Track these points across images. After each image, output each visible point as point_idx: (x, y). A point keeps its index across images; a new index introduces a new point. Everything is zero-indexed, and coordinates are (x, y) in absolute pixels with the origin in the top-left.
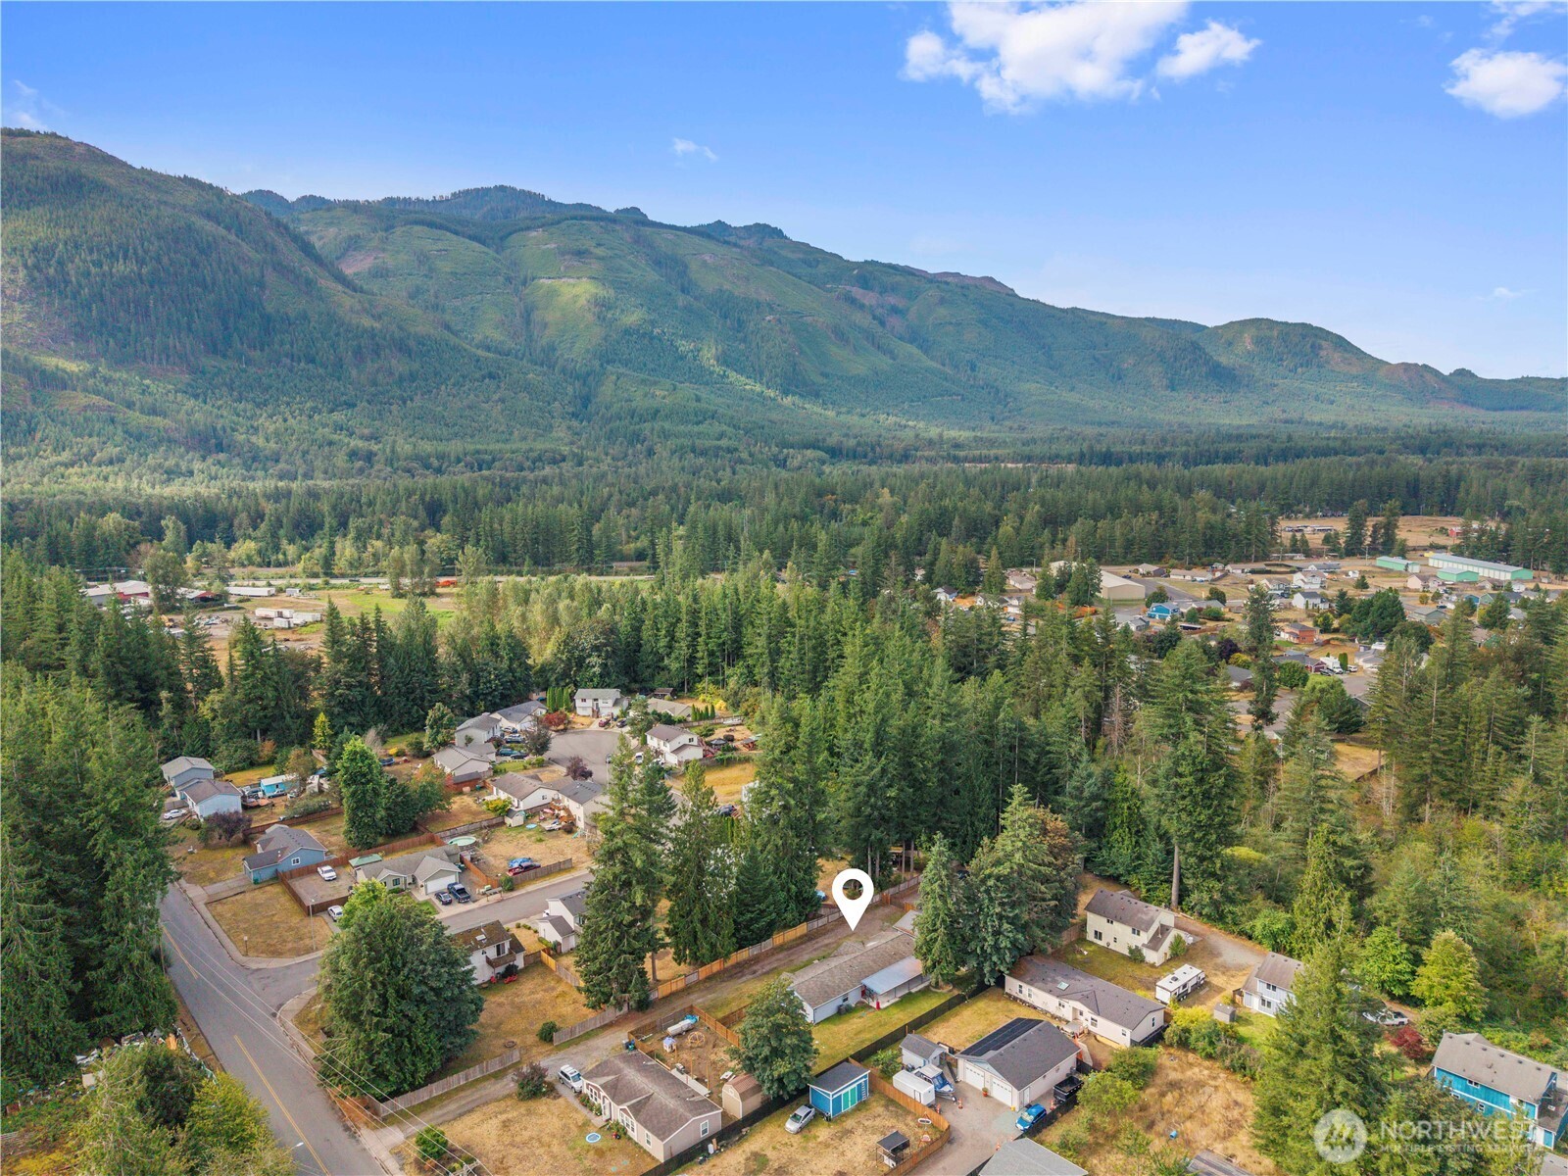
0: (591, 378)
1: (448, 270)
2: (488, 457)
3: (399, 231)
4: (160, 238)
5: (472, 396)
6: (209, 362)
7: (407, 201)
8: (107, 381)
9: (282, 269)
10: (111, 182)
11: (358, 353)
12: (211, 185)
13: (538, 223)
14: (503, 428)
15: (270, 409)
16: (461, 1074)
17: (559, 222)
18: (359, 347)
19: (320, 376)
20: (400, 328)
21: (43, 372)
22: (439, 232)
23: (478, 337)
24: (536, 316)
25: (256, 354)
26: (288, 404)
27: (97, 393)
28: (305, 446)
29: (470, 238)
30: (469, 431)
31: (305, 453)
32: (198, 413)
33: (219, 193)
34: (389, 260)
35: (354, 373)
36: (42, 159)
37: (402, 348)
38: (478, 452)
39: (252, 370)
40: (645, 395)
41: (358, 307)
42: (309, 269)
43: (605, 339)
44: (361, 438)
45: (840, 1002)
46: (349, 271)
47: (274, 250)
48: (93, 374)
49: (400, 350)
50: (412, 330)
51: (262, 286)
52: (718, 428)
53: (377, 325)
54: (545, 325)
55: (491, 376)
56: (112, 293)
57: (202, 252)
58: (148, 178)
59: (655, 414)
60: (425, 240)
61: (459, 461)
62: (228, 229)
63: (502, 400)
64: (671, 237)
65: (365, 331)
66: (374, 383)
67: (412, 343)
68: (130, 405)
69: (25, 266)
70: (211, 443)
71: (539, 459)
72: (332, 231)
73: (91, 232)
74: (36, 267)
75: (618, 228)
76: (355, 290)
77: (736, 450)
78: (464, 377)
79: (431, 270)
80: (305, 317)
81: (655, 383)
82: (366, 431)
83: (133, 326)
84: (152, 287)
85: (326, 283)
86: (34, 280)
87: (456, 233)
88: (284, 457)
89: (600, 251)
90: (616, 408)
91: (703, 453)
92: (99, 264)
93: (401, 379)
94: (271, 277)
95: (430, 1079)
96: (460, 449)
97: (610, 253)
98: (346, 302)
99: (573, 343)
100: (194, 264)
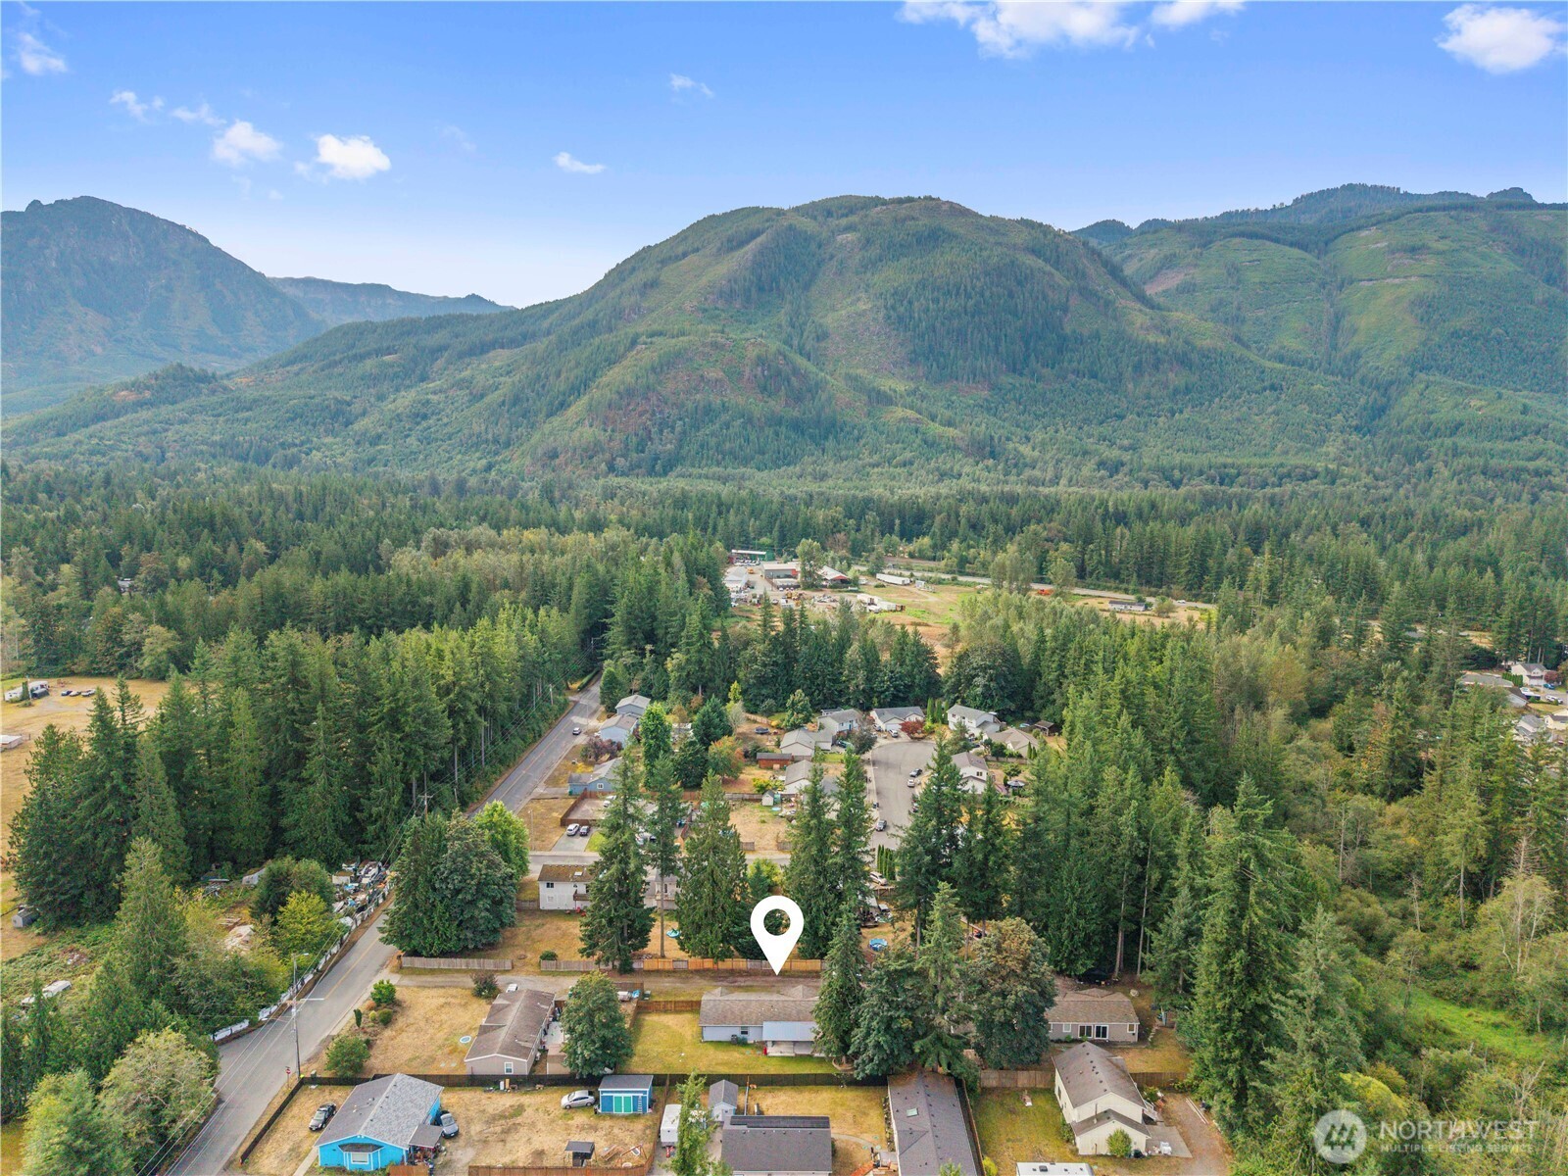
0: (1394, 387)
1: (1257, 280)
2: (1233, 471)
3: (1215, 246)
4: (987, 274)
5: (1245, 409)
6: (1007, 380)
7: (1245, 213)
8: (923, 397)
9: (1087, 293)
10: (962, 231)
11: (1138, 368)
12: (1041, 225)
13: (1374, 220)
14: (1267, 442)
15: (1045, 421)
16: (463, 960)
17: (1397, 218)
18: (1140, 361)
19: (1099, 390)
20: (1187, 342)
21: (879, 392)
22: (1257, 242)
23: (1274, 348)
24: (1345, 323)
25: (1046, 371)
26: (1063, 416)
27: (912, 408)
28: (1060, 456)
29: (1291, 245)
30: (1230, 444)
31: (1058, 461)
32: (983, 426)
33: (1045, 229)
34: (1198, 275)
35: (1130, 386)
36: (917, 219)
37: (1183, 361)
38: (1225, 466)
39: (1040, 386)
40: (1456, 405)
41: (1148, 323)
42: (1113, 291)
43: (1424, 344)
44: (1121, 448)
45: (737, 1032)
46: (1151, 290)
47: (1084, 276)
48: (914, 392)
49: (1182, 362)
50: (1198, 343)
51: (1065, 310)
52: (1539, 443)
53: (1162, 340)
54: (1355, 331)
55: (1273, 388)
56: (943, 324)
57: (1019, 283)
58: (992, 224)
59: (1456, 428)
60: (1240, 252)
61: (1201, 473)
62: (1047, 260)
63: (1276, 413)
64: (1548, 218)
65: (1149, 346)
66: (1148, 397)
67: (1194, 356)
68: (933, 418)
69: (886, 307)
70: (986, 450)
71: (1289, 475)
72: (1153, 251)
73: (936, 274)
74: (893, 308)
75: (1474, 216)
76: (1152, 307)
77: (1548, 473)
78: (1241, 389)
79: (1239, 282)
80: (1097, 336)
81: (1475, 392)
82: (1126, 442)
83: (952, 352)
84: (973, 316)
85: (1126, 303)
86: (889, 318)
87: (1277, 241)
88: (1039, 465)
89: (1441, 246)
90: (1408, 422)
91: (1498, 475)
92: (936, 301)
93: (1176, 392)
94: (1075, 301)
95: (444, 954)
96: (1206, 463)
97: (1455, 246)
98: (1138, 319)
99: (1383, 350)
100: (1011, 295)
